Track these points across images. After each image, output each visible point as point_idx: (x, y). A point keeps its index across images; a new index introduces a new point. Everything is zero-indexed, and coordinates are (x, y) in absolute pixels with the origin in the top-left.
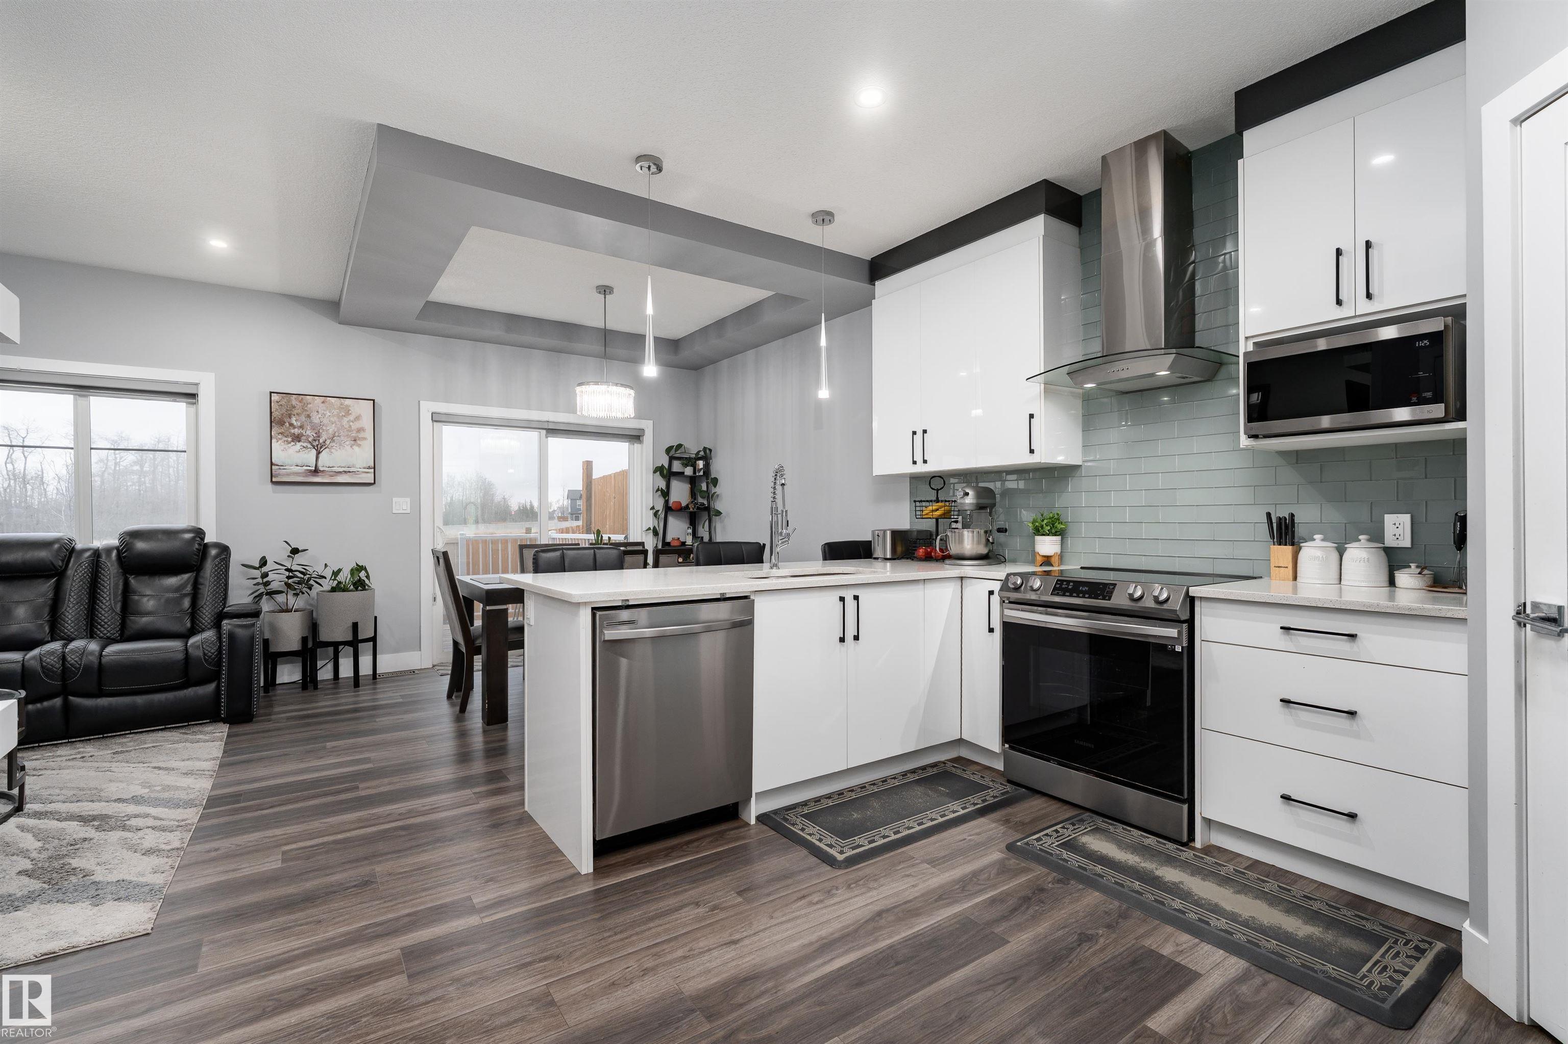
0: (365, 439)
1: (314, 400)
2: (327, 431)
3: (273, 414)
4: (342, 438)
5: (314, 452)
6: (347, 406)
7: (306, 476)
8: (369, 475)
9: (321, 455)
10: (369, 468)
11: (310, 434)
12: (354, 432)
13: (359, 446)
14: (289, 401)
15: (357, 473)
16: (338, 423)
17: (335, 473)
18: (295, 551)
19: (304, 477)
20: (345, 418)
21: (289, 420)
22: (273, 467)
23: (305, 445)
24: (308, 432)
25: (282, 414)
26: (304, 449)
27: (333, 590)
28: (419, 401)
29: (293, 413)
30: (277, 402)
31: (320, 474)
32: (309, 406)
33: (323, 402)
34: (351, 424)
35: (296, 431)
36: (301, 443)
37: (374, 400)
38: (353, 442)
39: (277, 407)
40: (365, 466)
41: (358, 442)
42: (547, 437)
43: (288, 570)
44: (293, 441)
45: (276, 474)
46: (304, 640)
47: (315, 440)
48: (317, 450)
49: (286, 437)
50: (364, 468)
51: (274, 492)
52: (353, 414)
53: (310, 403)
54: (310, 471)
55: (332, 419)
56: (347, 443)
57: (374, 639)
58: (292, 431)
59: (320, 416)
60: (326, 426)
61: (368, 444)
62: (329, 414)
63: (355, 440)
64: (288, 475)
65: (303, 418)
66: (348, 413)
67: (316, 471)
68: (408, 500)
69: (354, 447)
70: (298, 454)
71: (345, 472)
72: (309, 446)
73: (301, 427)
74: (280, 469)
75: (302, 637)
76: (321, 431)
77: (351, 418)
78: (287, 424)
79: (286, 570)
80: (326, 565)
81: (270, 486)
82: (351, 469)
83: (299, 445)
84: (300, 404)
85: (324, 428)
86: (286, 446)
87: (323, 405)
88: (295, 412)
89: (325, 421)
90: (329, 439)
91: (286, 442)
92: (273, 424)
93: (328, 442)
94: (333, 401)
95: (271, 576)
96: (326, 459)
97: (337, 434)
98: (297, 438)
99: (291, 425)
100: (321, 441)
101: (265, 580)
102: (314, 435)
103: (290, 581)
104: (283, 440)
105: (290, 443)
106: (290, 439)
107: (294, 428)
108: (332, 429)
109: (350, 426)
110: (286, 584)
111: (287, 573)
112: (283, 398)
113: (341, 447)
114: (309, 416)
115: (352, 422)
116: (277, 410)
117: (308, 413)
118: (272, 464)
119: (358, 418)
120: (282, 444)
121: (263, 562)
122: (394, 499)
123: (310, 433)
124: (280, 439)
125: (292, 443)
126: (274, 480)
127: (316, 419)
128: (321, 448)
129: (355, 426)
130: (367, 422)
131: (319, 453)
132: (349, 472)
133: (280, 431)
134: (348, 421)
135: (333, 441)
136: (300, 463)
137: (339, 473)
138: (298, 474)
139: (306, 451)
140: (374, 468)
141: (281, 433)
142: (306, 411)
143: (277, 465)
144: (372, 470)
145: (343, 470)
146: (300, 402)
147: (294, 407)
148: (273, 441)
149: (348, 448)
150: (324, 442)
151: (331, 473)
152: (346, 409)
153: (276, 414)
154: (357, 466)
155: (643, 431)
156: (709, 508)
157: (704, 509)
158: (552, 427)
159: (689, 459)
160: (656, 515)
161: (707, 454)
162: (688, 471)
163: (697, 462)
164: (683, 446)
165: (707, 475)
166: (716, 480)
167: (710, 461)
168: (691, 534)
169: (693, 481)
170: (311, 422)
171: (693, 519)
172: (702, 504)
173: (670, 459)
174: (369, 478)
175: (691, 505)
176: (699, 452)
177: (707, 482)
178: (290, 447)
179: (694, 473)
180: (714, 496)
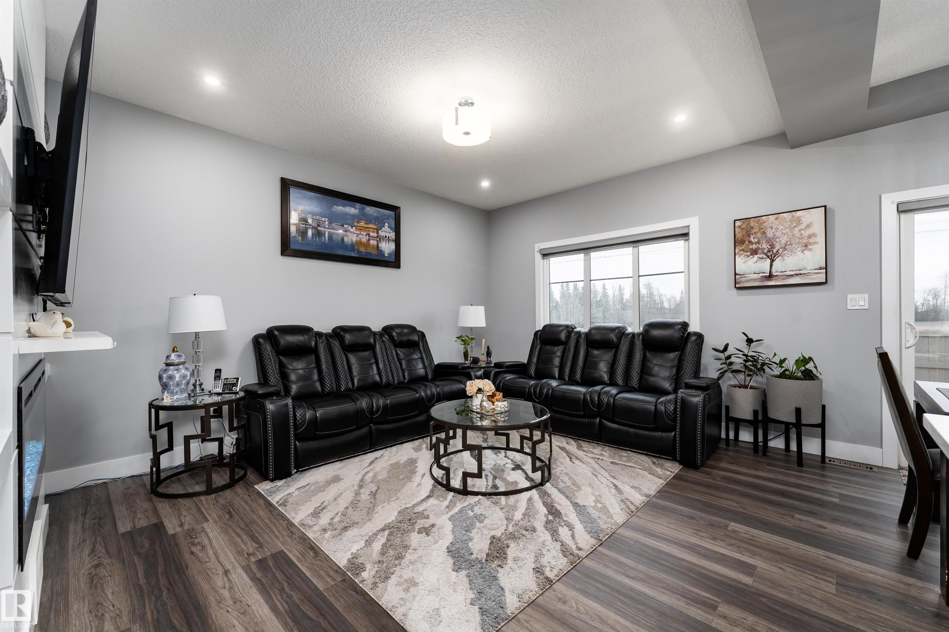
0: (815, 243)
1: (769, 218)
2: (780, 242)
3: (736, 236)
4: (794, 246)
5: (769, 261)
6: (799, 217)
7: (762, 281)
8: (820, 275)
9: (774, 263)
10: (821, 268)
11: (765, 247)
12: (806, 238)
13: (810, 250)
15: (808, 274)
16: (789, 233)
17: (786, 277)
18: (750, 341)
19: (760, 282)
20: (796, 228)
21: (748, 238)
22: (737, 277)
23: (761, 256)
25: (743, 235)
26: (760, 260)
27: (783, 375)
28: (881, 196)
29: (751, 233)
30: (740, 227)
31: (773, 278)
32: (764, 224)
33: (776, 219)
34: (802, 232)
35: (754, 246)
36: (758, 255)
37: (825, 206)
38: (804, 248)
39: (739, 230)
40: (816, 267)
41: (810, 247)
43: (745, 355)
44: (751, 255)
45: (739, 282)
46: (755, 412)
47: (769, 251)
48: (770, 259)
49: (746, 252)
50: (816, 269)
51: (738, 295)
52: (805, 223)
53: (765, 222)
54: (766, 277)
55: (784, 231)
56: (798, 249)
57: (822, 425)
58: (751, 247)
59: (773, 231)
60: (779, 238)
61: (820, 247)
62: (782, 227)
63: (806, 246)
64: (748, 281)
65: (759, 235)
66: (800, 224)
67: (770, 276)
68: (866, 296)
69: (806, 252)
70: (755, 264)
71: (797, 275)
72: (764, 256)
73: (758, 242)
74: (741, 277)
75: (754, 410)
76: (774, 243)
77: (803, 227)
78: (747, 242)
79: (743, 355)
80: (775, 355)
81: (735, 291)
82: (802, 272)
83: (756, 257)
84: (757, 225)
85: (777, 240)
86: (746, 259)
87: (776, 221)
88: (753, 231)
89: (778, 234)
90: (781, 248)
91: (746, 257)
92: (737, 244)
93: (781, 251)
94: (786, 216)
95: (733, 359)
96: (779, 266)
97: (788, 243)
98: (754, 252)
99: (750, 242)
100: (775, 251)
101: (728, 361)
102: (769, 247)
103: (747, 364)
104: (744, 255)
105: (749, 256)
106: (749, 254)
107: (753, 244)
108: (784, 240)
109: (801, 234)
110: (745, 365)
111: (745, 358)
112: (744, 223)
113: (793, 254)
114: (764, 233)
115: (803, 230)
116: (739, 232)
117: (763, 230)
118: (736, 274)
119: (810, 226)
120: (743, 258)
121: (726, 348)
122: (849, 296)
124: (742, 254)
125: (751, 256)
126: (737, 286)
127: (770, 234)
128: (774, 257)
129: (806, 233)
130: (818, 228)
131: (772, 261)
132: (801, 274)
133: (741, 248)
134: (800, 231)
135: (785, 249)
136: (757, 271)
137: (792, 276)
138: (755, 280)
139: (762, 261)
140: (826, 268)
141: (742, 250)
142: (762, 228)
143: (740, 275)
144: (824, 270)
145: (792, 273)
146: (757, 223)
147: (752, 228)
148: (737, 256)
149: (799, 253)
150: (777, 252)
151: (784, 277)
152: (799, 221)
153: (739, 236)
154: (809, 268)
170: (766, 237)
174: (821, 278)
178: (749, 260)
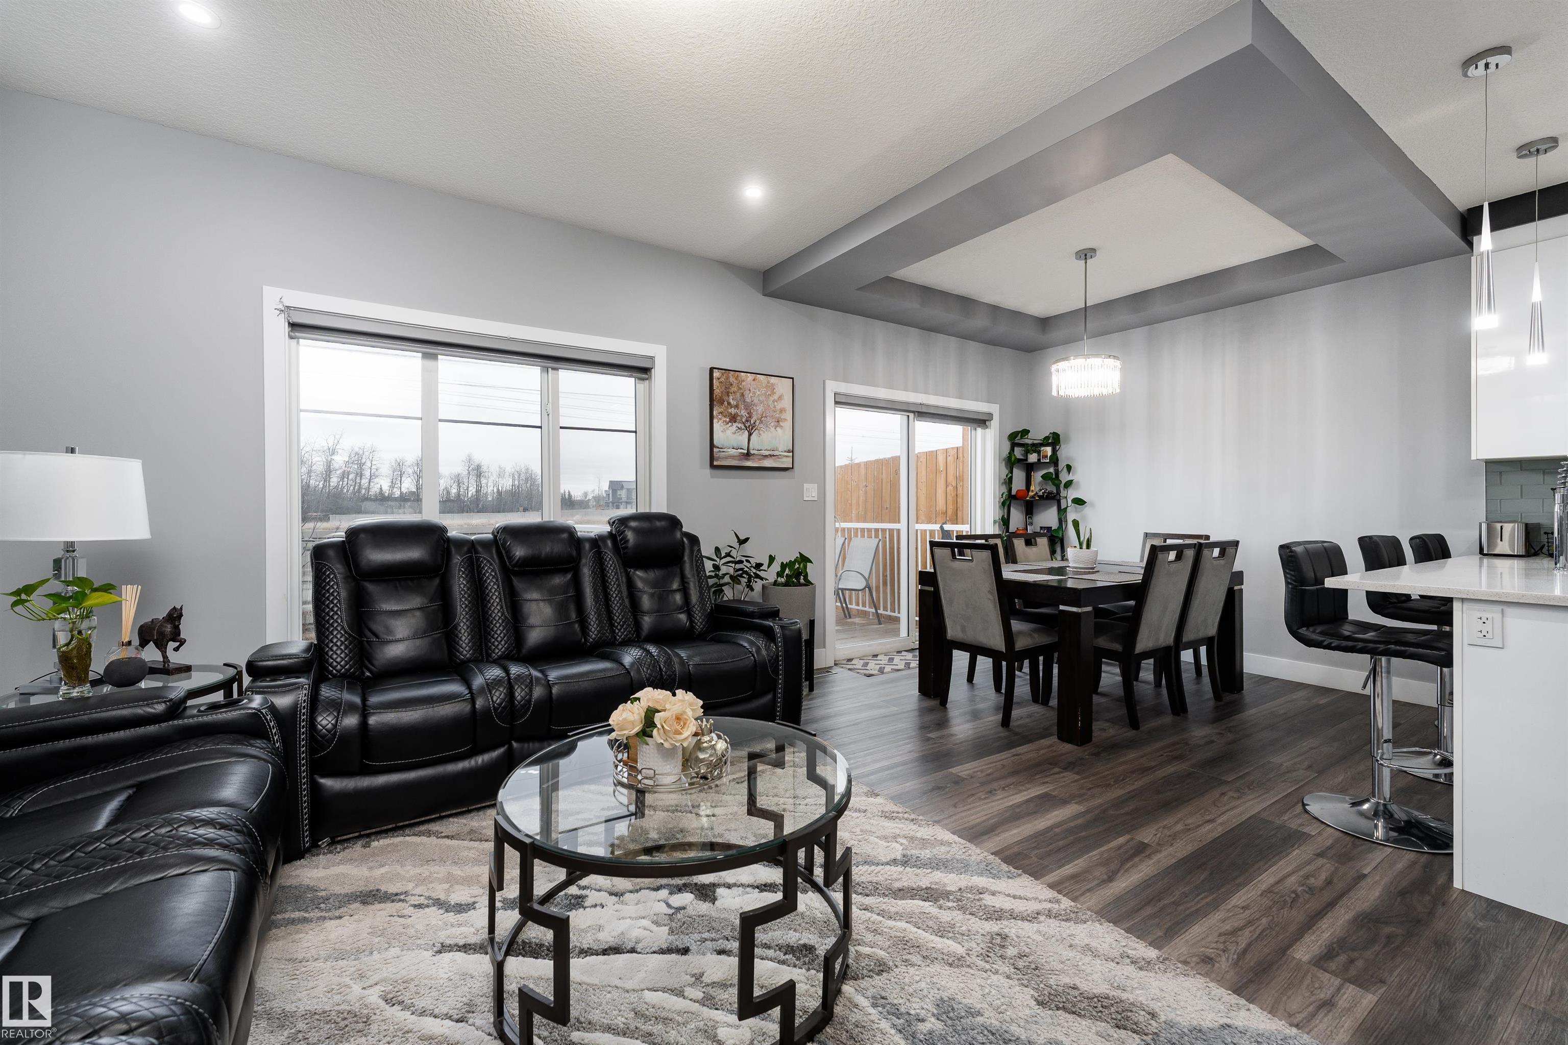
0: (785, 420)
1: (747, 377)
2: (757, 411)
3: (713, 392)
4: (769, 419)
5: (746, 434)
6: (772, 384)
7: (741, 460)
8: (788, 459)
9: (753, 437)
11: (743, 415)
12: (777, 412)
13: (781, 427)
14: (728, 378)
15: (779, 456)
16: (765, 402)
17: (762, 457)
18: (741, 541)
19: (739, 460)
20: (771, 397)
21: (727, 398)
22: (715, 450)
23: (739, 425)
24: (743, 412)
25: (721, 392)
26: (739, 430)
28: (825, 381)
29: (730, 391)
30: (719, 379)
31: (751, 457)
32: (743, 384)
33: (754, 380)
34: (776, 403)
35: (733, 411)
36: (737, 424)
37: (793, 378)
38: (776, 424)
39: (718, 384)
40: (785, 449)
41: (781, 423)
42: (914, 422)
43: (735, 562)
44: (730, 422)
45: (715, 457)
47: (748, 421)
48: (749, 432)
49: (725, 417)
50: (785, 452)
51: (712, 477)
52: (777, 393)
53: (744, 381)
54: (744, 454)
55: (761, 398)
56: (772, 424)
58: (730, 411)
59: (751, 394)
60: (757, 406)
61: (788, 425)
62: (759, 393)
63: (778, 422)
64: (726, 458)
65: (738, 397)
66: (773, 393)
67: (748, 455)
68: (817, 486)
69: (778, 429)
70: (734, 436)
71: (772, 455)
72: (743, 427)
73: (737, 406)
74: (720, 451)
76: (752, 411)
77: (776, 397)
78: (726, 403)
81: (708, 471)
82: (776, 453)
83: (735, 425)
84: (737, 382)
85: (754, 408)
86: (725, 427)
87: (754, 383)
88: (733, 389)
89: (756, 401)
90: (759, 419)
91: (724, 423)
92: (713, 403)
93: (758, 422)
94: (761, 379)
96: (756, 441)
97: (764, 415)
98: (733, 419)
99: (729, 403)
100: (752, 422)
102: (747, 415)
105: (728, 423)
106: (728, 420)
107: (732, 407)
108: (760, 409)
109: (775, 406)
112: (723, 374)
113: (768, 428)
114: (743, 395)
115: (776, 401)
116: (716, 387)
117: (742, 391)
118: (712, 447)
119: (780, 398)
120: (722, 424)
122: (806, 486)
123: (744, 413)
124: (721, 419)
125: (730, 424)
126: (715, 463)
127: (748, 398)
128: (752, 429)
129: (780, 406)
130: (787, 403)
131: (750, 435)
132: (774, 456)
133: (718, 410)
134: (774, 401)
135: (761, 422)
136: (735, 446)
137: (766, 456)
138: (733, 457)
139: (741, 433)
140: (792, 451)
141: (721, 413)
142: (741, 389)
143: (717, 447)
144: (791, 454)
145: (767, 453)
146: (736, 379)
147: (732, 384)
148: (715, 421)
149: (773, 429)
150: (755, 423)
151: (759, 457)
152: (772, 388)
153: (715, 391)
154: (780, 449)
155: (990, 415)
156: (1058, 497)
157: (1053, 498)
158: (924, 410)
159: (1033, 445)
160: (1003, 504)
161: (1054, 440)
162: (1033, 458)
163: (1042, 449)
164: (1025, 432)
165: (1055, 461)
166: (1069, 468)
167: (1058, 447)
168: (1031, 524)
169: (1030, 469)
170: (744, 401)
171: (1030, 509)
172: (1050, 493)
173: (1013, 445)
174: (787, 463)
175: (1031, 494)
176: (1047, 438)
177: (1055, 470)
178: (728, 428)
179: (1039, 460)
180: (1069, 484)
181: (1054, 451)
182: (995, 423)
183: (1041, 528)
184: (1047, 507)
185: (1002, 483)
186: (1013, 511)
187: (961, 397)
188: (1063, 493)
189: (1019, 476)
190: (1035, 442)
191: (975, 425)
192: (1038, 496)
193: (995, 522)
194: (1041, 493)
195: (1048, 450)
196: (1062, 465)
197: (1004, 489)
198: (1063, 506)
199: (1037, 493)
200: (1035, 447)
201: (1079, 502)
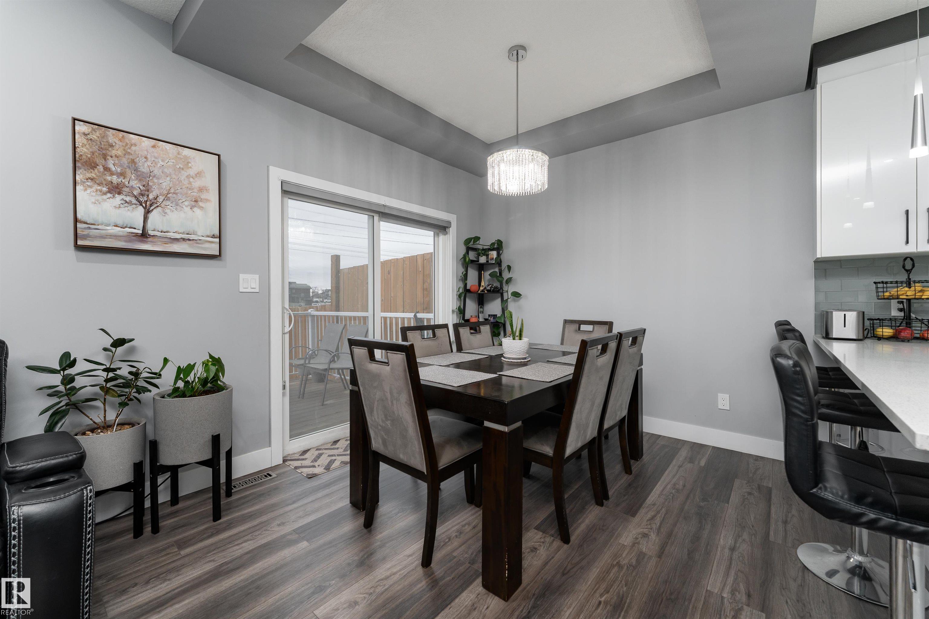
0: (207, 200)
1: (140, 141)
2: (159, 184)
3: (78, 150)
4: (180, 196)
5: (141, 211)
6: (186, 157)
7: (130, 241)
8: (213, 245)
9: (151, 216)
10: (213, 236)
11: (135, 186)
12: (195, 190)
13: (201, 208)
14: (104, 136)
15: (198, 241)
16: (174, 176)
17: (169, 240)
19: (126, 241)
20: (183, 172)
21: (103, 162)
22: (79, 225)
23: (128, 199)
24: (132, 183)
25: (93, 153)
26: (126, 205)
27: (176, 393)
28: (268, 167)
29: (109, 153)
30: (85, 134)
31: (150, 239)
32: (133, 148)
33: (154, 147)
34: (191, 180)
35: (115, 179)
36: (122, 197)
37: (219, 156)
38: (193, 203)
39: (85, 141)
40: (209, 234)
41: (200, 204)
42: (379, 222)
43: (107, 370)
44: (109, 192)
45: (84, 235)
46: (138, 467)
47: (143, 195)
48: (145, 208)
49: (99, 184)
50: (208, 236)
51: (79, 261)
52: (193, 168)
53: (135, 145)
54: (136, 235)
55: (166, 170)
56: (186, 203)
58: (109, 178)
59: (149, 163)
60: (158, 179)
61: (212, 207)
62: (162, 164)
63: (196, 201)
64: (103, 237)
65: (124, 163)
66: (186, 166)
67: (144, 235)
68: (257, 277)
69: (195, 209)
70: (118, 211)
71: (184, 239)
72: (134, 201)
73: (122, 174)
74: (89, 228)
75: (134, 464)
76: (150, 184)
77: (192, 172)
78: (101, 168)
79: (104, 370)
80: (166, 361)
82: (192, 237)
83: (119, 197)
84: (121, 143)
85: (156, 181)
86: (100, 198)
87: (153, 149)
88: (114, 153)
89: (156, 172)
90: (162, 196)
91: (99, 193)
92: (78, 164)
93: (161, 199)
94: (168, 149)
95: (79, 382)
96: (157, 221)
97: (172, 191)
98: (115, 189)
99: (107, 170)
100: (151, 197)
101: (70, 387)
102: (141, 187)
103: (109, 385)
104: (94, 189)
105: (105, 194)
106: (105, 189)
107: (112, 174)
108: (166, 184)
109: (190, 183)
110: (104, 389)
111: (105, 374)
112: (93, 130)
113: (178, 207)
114: (133, 162)
115: (192, 178)
116: (83, 145)
117: (131, 157)
118: (76, 220)
119: (200, 174)
120: (94, 194)
122: (242, 276)
123: (135, 184)
124: (91, 187)
125: (109, 195)
126: (80, 242)
127: (143, 167)
128: (151, 206)
129: (197, 183)
130: (211, 181)
131: (147, 212)
132: (189, 240)
133: (89, 175)
134: (186, 177)
135: (167, 198)
136: (120, 223)
137: (177, 240)
138: (116, 237)
139: (130, 208)
140: (220, 237)
141: (91, 179)
142: (129, 153)
143: (85, 223)
144: (218, 240)
145: (178, 236)
146: (120, 140)
147: (111, 146)
148: (79, 188)
149: (187, 209)
150: (156, 199)
151: (166, 240)
152: (185, 162)
153: (83, 150)
154: (200, 233)
155: (449, 223)
156: (501, 291)
157: (498, 292)
158: (387, 211)
159: (483, 249)
160: (460, 296)
161: (498, 246)
162: (483, 260)
163: (490, 252)
164: (477, 239)
165: (499, 263)
166: (509, 268)
167: (501, 252)
168: (483, 312)
169: (481, 268)
170: (136, 170)
171: (481, 300)
172: (496, 287)
173: (468, 249)
174: (214, 250)
175: (481, 288)
176: (493, 244)
177: (499, 269)
178: (104, 200)
179: (487, 261)
180: (509, 281)
181: (499, 255)
182: (453, 230)
183: (489, 315)
184: (494, 299)
185: (460, 280)
186: (468, 301)
187: (422, 204)
188: (505, 288)
189: (473, 274)
190: (485, 247)
191: (437, 231)
192: (487, 290)
193: (453, 311)
194: (488, 288)
195: (494, 254)
196: (504, 265)
197: (461, 285)
198: (505, 298)
199: (485, 288)
200: (485, 252)
201: (517, 295)
